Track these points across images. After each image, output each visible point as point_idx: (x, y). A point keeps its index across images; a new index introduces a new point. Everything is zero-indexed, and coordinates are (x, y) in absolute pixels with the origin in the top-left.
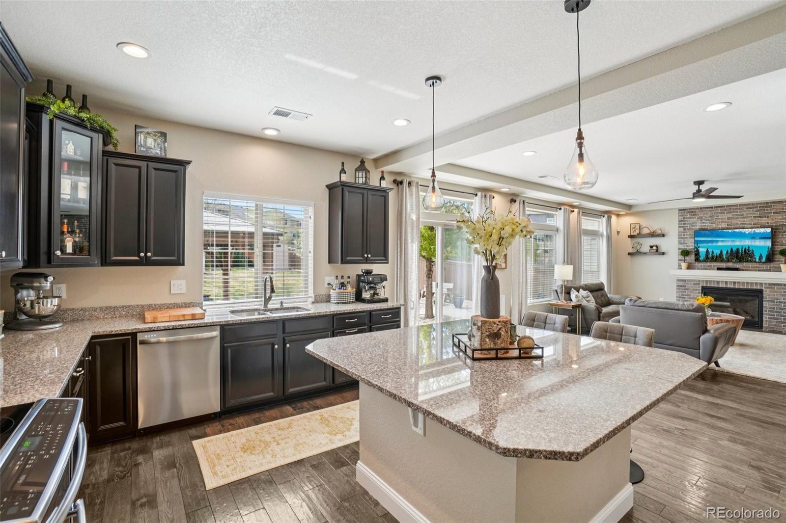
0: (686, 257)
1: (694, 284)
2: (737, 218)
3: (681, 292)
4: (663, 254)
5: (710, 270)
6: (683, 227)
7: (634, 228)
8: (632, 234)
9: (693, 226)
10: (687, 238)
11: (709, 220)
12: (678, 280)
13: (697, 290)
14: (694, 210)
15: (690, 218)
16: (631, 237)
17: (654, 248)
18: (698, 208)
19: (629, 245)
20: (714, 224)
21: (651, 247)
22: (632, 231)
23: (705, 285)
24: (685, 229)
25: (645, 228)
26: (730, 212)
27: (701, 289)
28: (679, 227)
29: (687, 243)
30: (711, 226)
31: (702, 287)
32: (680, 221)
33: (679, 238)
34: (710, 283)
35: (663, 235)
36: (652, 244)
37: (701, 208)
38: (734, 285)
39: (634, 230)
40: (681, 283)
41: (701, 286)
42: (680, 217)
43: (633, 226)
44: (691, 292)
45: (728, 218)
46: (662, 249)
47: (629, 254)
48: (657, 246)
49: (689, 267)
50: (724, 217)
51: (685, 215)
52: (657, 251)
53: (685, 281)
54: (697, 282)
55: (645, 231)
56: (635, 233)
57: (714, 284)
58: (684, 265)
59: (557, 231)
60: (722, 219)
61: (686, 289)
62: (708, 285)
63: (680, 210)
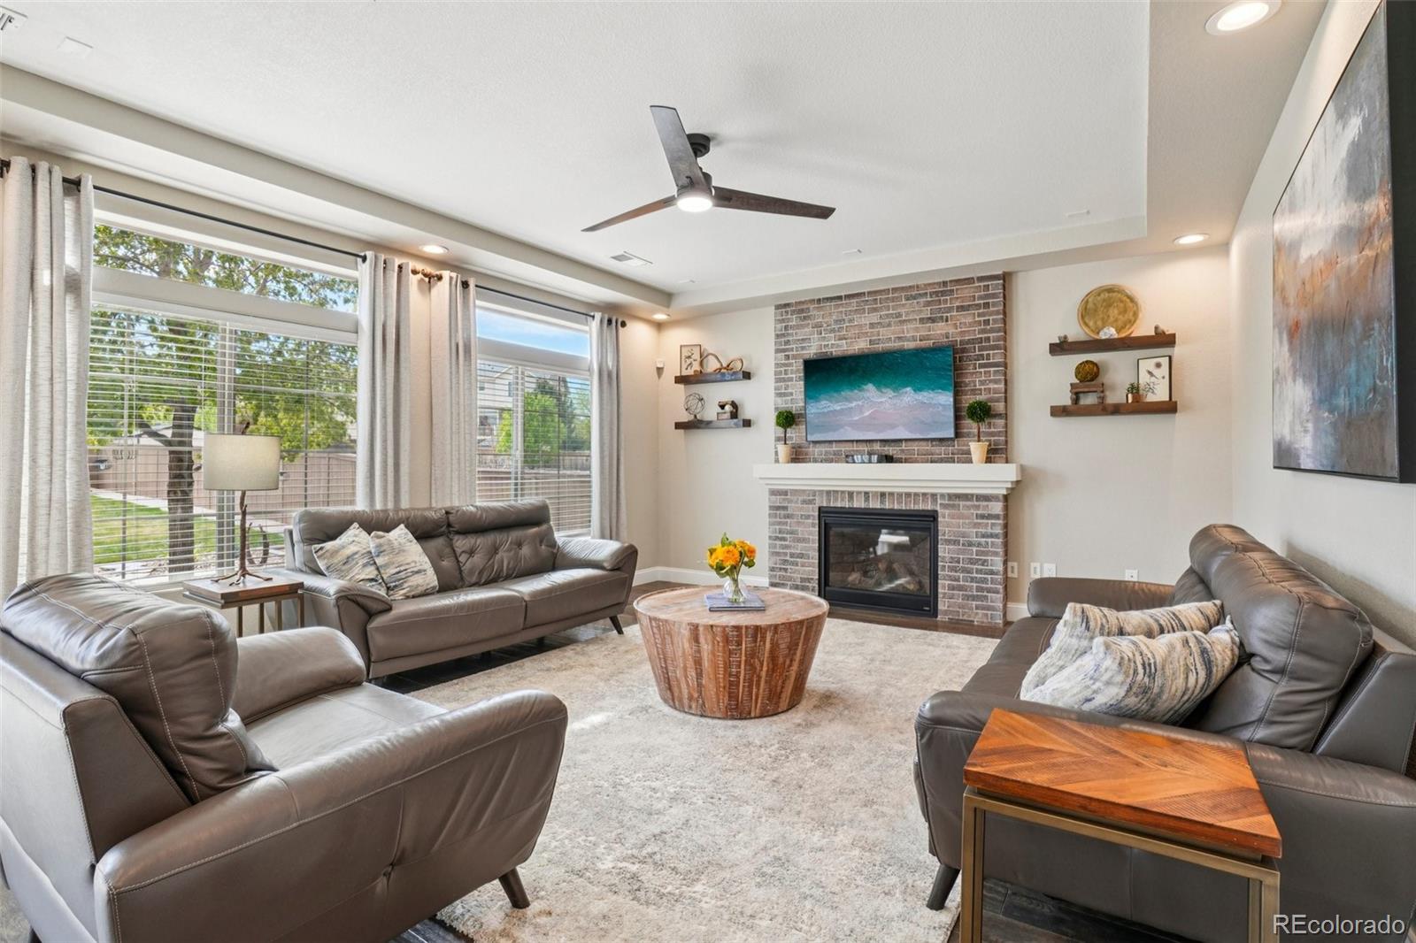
0: (788, 430)
1: (804, 502)
2: (889, 325)
3: (779, 523)
4: (747, 423)
5: (836, 462)
6: (784, 350)
7: (689, 357)
8: (685, 373)
9: (803, 348)
10: (791, 379)
11: (833, 331)
12: (773, 493)
13: (808, 517)
14: (805, 306)
15: (798, 327)
16: (681, 380)
17: (728, 408)
18: (812, 301)
19: (676, 402)
20: (844, 341)
21: (722, 407)
22: (683, 369)
23: (825, 505)
24: (787, 357)
25: (710, 356)
26: (875, 310)
27: (817, 514)
28: (777, 351)
29: (792, 394)
30: (838, 346)
31: (820, 508)
32: (778, 336)
33: (778, 380)
34: (836, 500)
35: (747, 376)
36: (724, 399)
37: (819, 300)
38: (882, 502)
39: (689, 361)
40: (778, 501)
41: (817, 505)
42: (779, 326)
43: (685, 353)
44: (798, 523)
45: (872, 325)
46: (747, 412)
47: (678, 426)
48: (734, 405)
49: (797, 456)
50: (863, 321)
51: (789, 320)
52: (734, 415)
53: (785, 493)
54: (809, 496)
55: (712, 365)
56: (690, 372)
57: (842, 500)
58: (783, 450)
59: (357, 333)
60: (860, 326)
61: (788, 516)
62: (832, 505)
63: (778, 307)
